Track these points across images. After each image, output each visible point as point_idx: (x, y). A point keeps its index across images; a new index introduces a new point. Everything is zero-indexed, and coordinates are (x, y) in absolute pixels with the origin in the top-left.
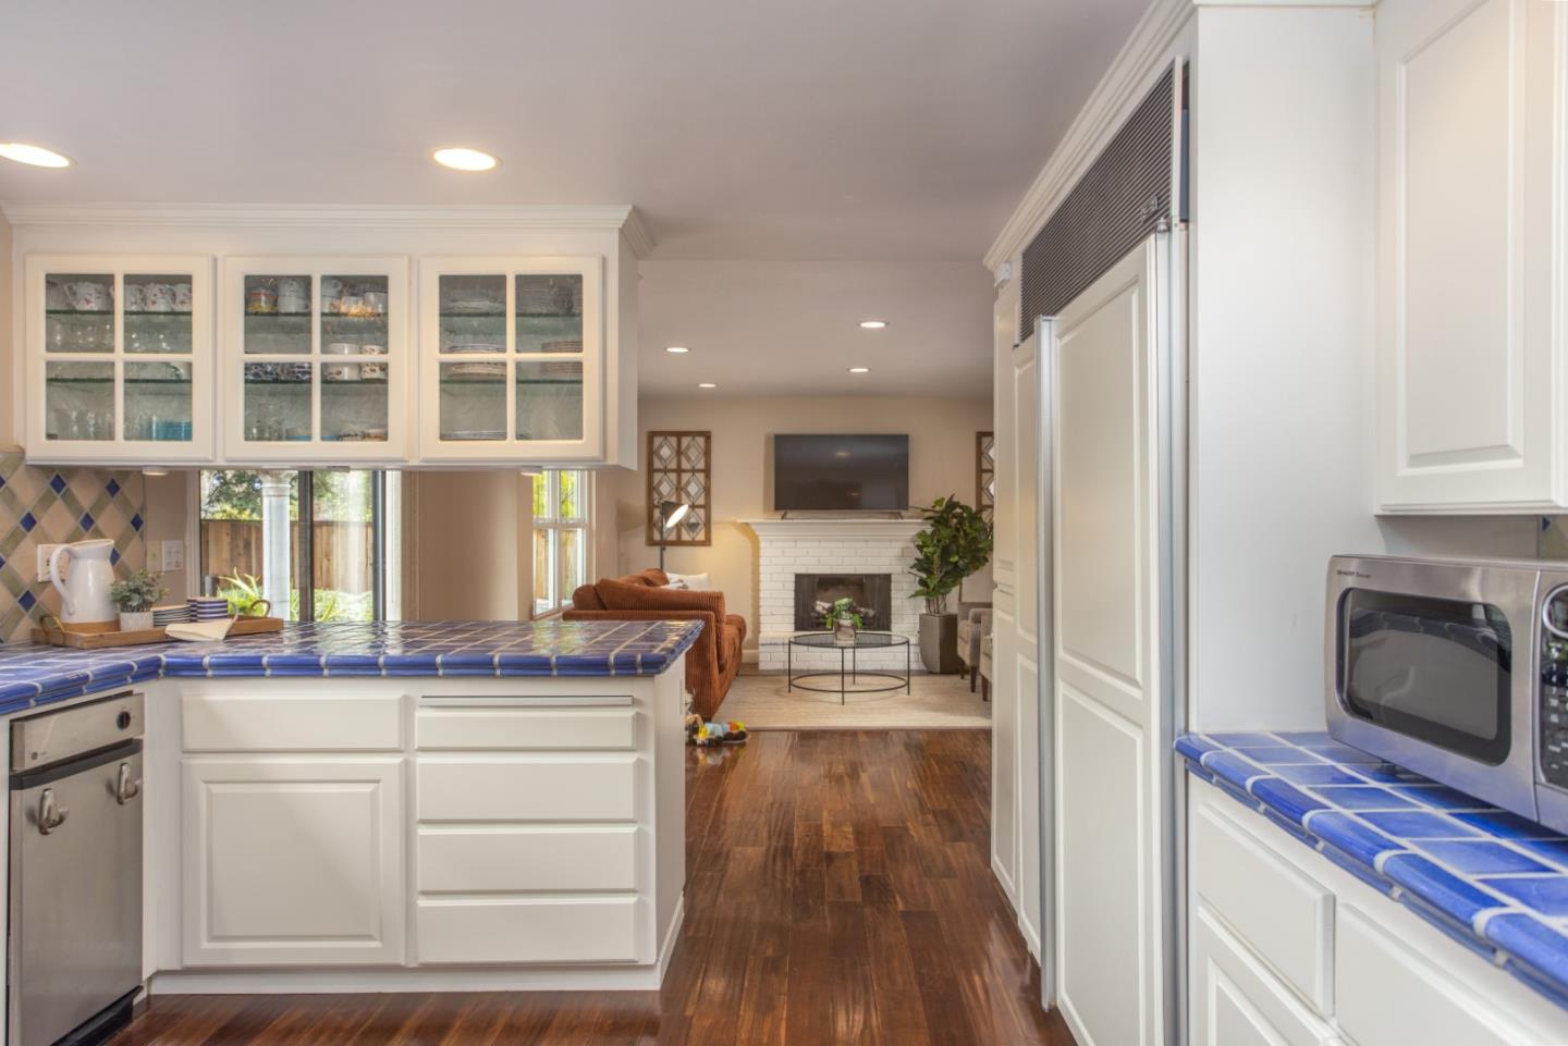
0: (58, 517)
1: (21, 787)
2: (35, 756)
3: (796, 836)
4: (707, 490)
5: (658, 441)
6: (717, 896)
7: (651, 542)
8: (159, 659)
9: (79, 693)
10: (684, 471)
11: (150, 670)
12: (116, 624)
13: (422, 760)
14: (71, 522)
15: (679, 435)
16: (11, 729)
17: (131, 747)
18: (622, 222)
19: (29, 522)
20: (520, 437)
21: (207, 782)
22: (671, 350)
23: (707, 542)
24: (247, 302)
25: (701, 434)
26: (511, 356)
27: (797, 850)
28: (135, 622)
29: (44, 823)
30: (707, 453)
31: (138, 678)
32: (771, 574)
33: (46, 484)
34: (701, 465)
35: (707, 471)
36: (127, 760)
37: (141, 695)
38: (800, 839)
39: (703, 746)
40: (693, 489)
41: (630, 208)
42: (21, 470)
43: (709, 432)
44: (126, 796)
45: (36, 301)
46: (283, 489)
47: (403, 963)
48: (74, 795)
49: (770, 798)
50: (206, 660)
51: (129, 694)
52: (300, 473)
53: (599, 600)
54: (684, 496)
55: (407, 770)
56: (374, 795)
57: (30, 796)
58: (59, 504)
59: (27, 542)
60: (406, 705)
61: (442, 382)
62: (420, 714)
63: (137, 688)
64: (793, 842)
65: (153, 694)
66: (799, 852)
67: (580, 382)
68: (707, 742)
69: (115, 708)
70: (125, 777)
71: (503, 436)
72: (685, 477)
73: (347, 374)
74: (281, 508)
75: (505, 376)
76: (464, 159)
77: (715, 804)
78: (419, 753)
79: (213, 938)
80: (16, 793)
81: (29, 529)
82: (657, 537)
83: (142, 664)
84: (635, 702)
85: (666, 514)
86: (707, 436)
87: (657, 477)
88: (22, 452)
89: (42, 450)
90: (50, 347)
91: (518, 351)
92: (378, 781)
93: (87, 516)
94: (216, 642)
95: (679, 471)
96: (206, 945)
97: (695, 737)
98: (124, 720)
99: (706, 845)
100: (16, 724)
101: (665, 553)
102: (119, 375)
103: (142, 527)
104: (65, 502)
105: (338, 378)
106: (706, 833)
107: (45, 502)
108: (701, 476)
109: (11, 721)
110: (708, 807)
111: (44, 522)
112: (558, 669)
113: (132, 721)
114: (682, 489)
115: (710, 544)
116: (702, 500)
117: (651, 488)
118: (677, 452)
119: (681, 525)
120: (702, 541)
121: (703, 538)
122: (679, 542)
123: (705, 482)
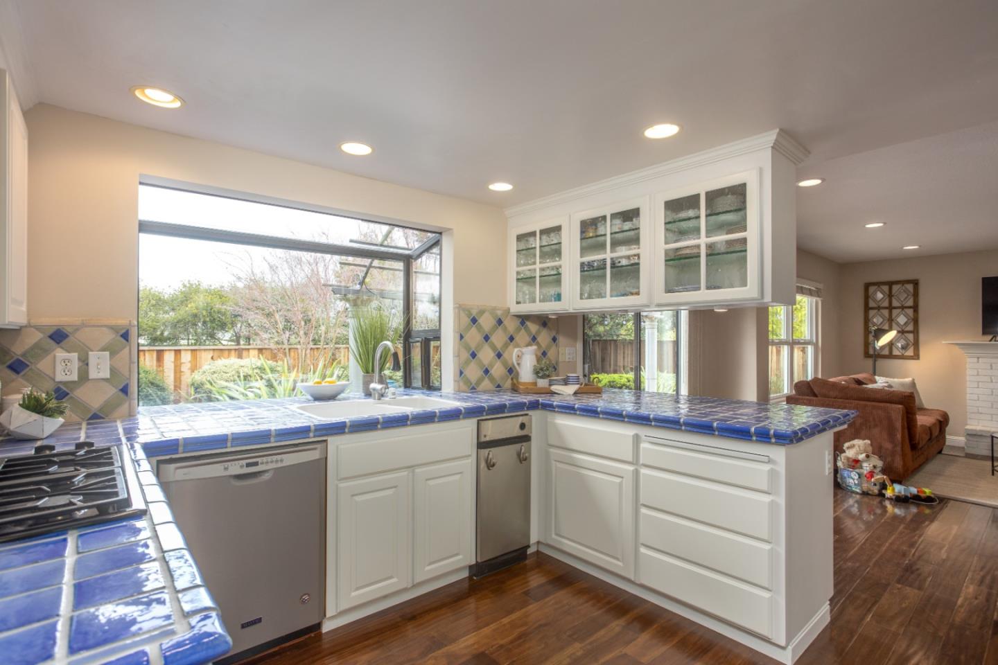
0: (522, 337)
1: (481, 448)
2: (485, 436)
3: (962, 595)
4: (916, 321)
5: (872, 289)
6: (865, 615)
7: (867, 355)
8: (538, 401)
9: (503, 412)
10: (895, 308)
11: (534, 406)
12: (535, 384)
13: (643, 471)
14: (528, 339)
15: (890, 284)
16: (478, 423)
17: (527, 438)
18: (773, 142)
19: (512, 339)
20: (708, 288)
21: (555, 461)
22: (868, 226)
23: (916, 356)
24: (582, 232)
25: (908, 282)
26: (703, 241)
27: (961, 606)
28: (543, 383)
29: (490, 465)
30: (916, 295)
31: (529, 409)
32: (978, 382)
33: (518, 322)
34: (910, 303)
35: (915, 308)
36: (524, 444)
37: (531, 416)
38: (966, 599)
39: (890, 499)
40: (902, 320)
41: (777, 130)
42: (509, 317)
43: (917, 280)
44: (523, 459)
45: (513, 246)
46: (654, 325)
47: (633, 580)
48: (501, 455)
49: (943, 555)
50: (576, 406)
51: (527, 415)
52: (635, 314)
53: (812, 390)
54: (894, 325)
55: (636, 473)
56: (620, 484)
57: (484, 452)
58: (523, 331)
59: (511, 347)
60: (637, 439)
61: (666, 261)
62: (643, 445)
63: (530, 413)
64: (958, 597)
65: (535, 415)
66: (962, 610)
67: (746, 251)
68: (894, 497)
69: (520, 420)
70: (523, 451)
71: (699, 289)
72: (895, 312)
73: (624, 262)
74: (653, 334)
75: (700, 253)
76: (662, 131)
77: (887, 544)
78: (642, 467)
79: (557, 534)
80: (479, 450)
81: (511, 342)
82: (871, 352)
83: (531, 403)
84: (770, 461)
85: (877, 337)
86: (916, 283)
87: (872, 313)
88: (509, 309)
89: (516, 309)
90: (518, 265)
91: (707, 237)
92: (622, 477)
93: (534, 336)
94: (569, 395)
95: (891, 308)
96: (554, 536)
97: (884, 491)
98: (523, 426)
99: (868, 573)
100: (480, 422)
101: (877, 363)
102: (538, 275)
103: (557, 341)
104: (526, 331)
105: (620, 265)
106: (871, 564)
107: (518, 330)
108: (910, 312)
109: (478, 421)
110: (880, 546)
111: (517, 338)
112: (719, 431)
113: (526, 427)
114: (892, 320)
115: (918, 358)
116: (910, 328)
117: (867, 321)
118: (889, 296)
119: (891, 344)
120: (912, 356)
121: (912, 354)
122: (891, 356)
123: (914, 315)
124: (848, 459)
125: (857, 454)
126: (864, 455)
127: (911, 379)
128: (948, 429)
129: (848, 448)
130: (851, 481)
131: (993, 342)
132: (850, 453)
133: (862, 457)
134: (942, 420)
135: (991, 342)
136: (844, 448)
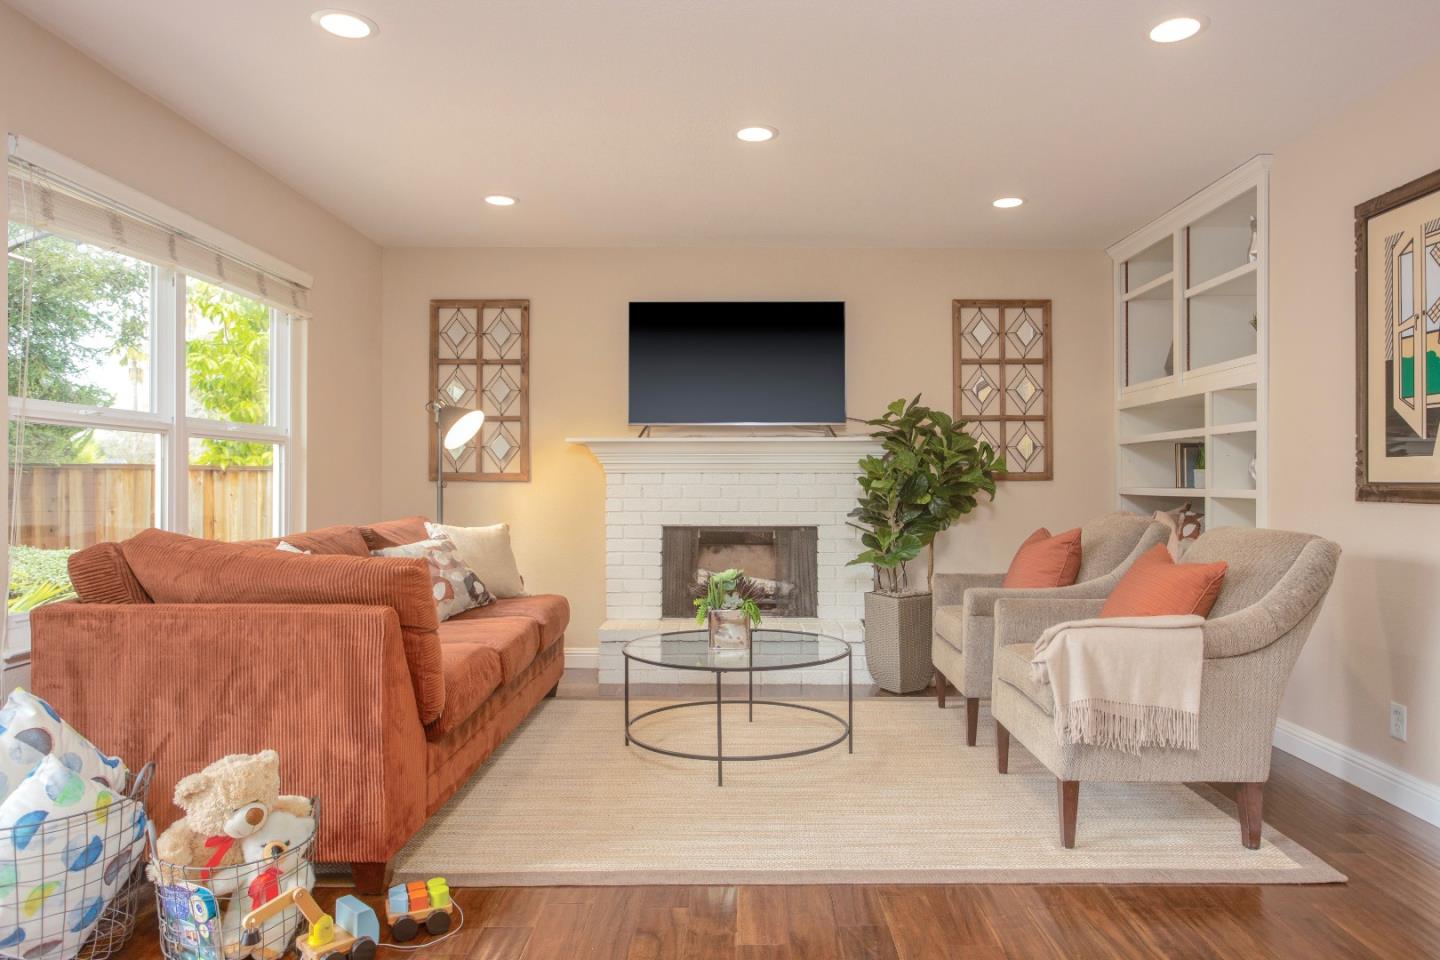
4: (525, 395)
5: (446, 315)
10: (487, 362)
15: (481, 305)
23: (524, 476)
25: (515, 304)
30: (525, 335)
32: (626, 524)
34: (515, 351)
35: (524, 364)
40: (500, 389)
43: (528, 302)
72: (489, 372)
85: (448, 424)
86: (524, 306)
87: (444, 372)
95: (480, 362)
108: (515, 372)
114: (483, 391)
115: (528, 480)
116: (514, 410)
117: (435, 389)
118: (477, 334)
119: (478, 445)
120: (517, 475)
121: (517, 470)
122: (480, 476)
123: (522, 383)
124: (193, 837)
125: (220, 814)
126: (241, 816)
127: (500, 526)
128: (569, 632)
129: (189, 796)
130: (189, 927)
131: (644, 439)
132: (198, 818)
133: (233, 825)
134: (544, 622)
135: (642, 439)
136: (177, 800)
